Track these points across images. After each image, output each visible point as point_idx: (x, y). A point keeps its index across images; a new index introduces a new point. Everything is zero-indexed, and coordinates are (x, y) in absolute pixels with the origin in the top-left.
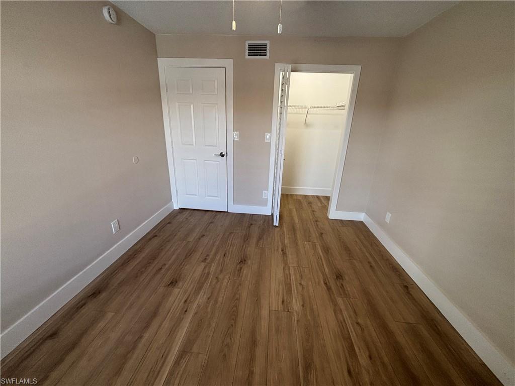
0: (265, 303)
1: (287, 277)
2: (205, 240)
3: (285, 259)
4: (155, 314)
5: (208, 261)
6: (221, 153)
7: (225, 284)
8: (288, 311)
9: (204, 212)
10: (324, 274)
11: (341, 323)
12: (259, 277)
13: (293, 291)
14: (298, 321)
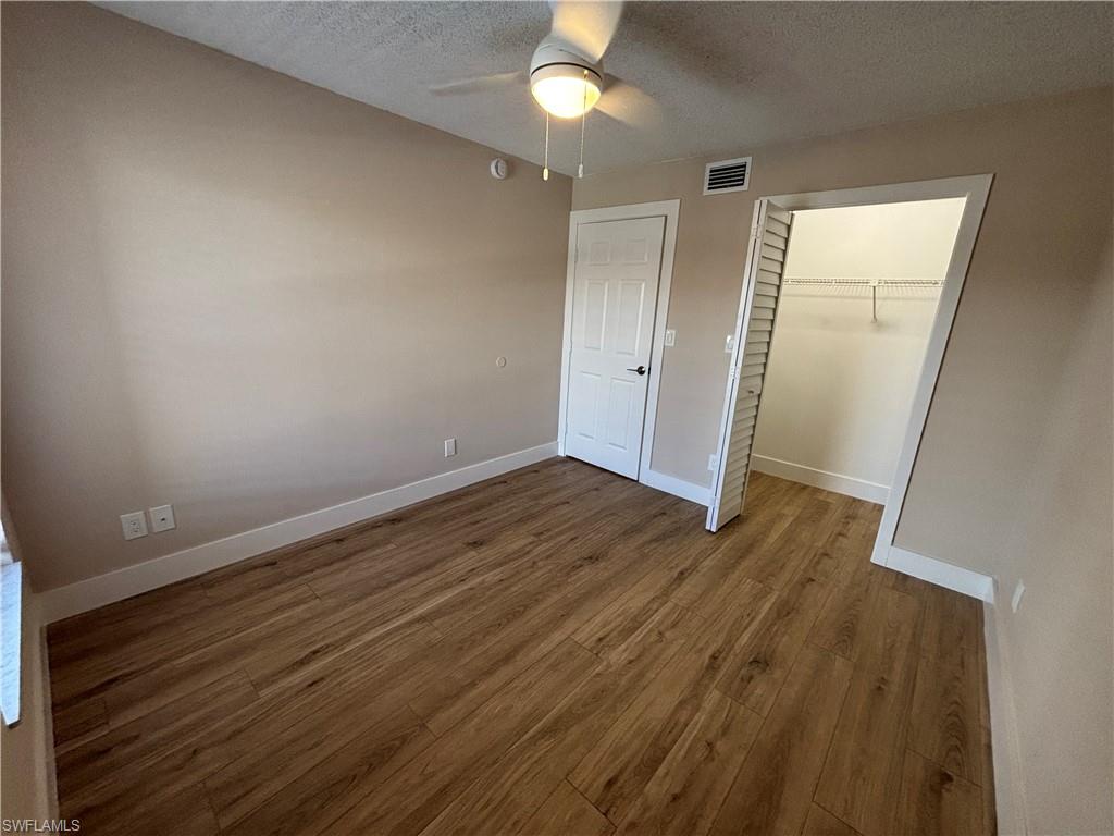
0: (570, 625)
1: (648, 610)
2: (564, 509)
3: (674, 587)
4: (429, 567)
5: (542, 538)
6: (641, 368)
7: (538, 574)
8: (597, 654)
9: (598, 471)
10: (729, 643)
11: (676, 724)
12: (597, 590)
13: (634, 636)
14: (598, 674)
